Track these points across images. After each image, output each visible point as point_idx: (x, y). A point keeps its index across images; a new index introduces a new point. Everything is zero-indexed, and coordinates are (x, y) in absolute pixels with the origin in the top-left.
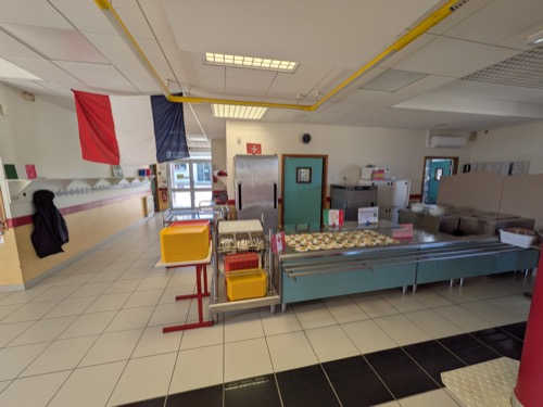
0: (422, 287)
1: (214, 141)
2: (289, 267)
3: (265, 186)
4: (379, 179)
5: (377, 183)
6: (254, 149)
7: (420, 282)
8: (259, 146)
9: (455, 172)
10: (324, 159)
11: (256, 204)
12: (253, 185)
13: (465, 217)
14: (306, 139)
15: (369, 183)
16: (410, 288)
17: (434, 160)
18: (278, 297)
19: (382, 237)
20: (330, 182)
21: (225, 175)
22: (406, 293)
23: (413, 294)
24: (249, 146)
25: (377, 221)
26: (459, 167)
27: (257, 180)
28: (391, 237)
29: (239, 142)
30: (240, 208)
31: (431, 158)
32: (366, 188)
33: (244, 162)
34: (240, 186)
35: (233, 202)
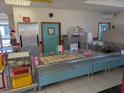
0: (95, 73)
1: (9, 15)
2: (40, 71)
3: (33, 36)
4: (82, 32)
5: (81, 34)
6: (27, 20)
7: (94, 71)
8: (29, 18)
9: (110, 28)
10: (60, 24)
11: (29, 44)
12: (27, 36)
13: (111, 46)
14: (51, 15)
15: (77, 34)
16: (91, 74)
17: (103, 24)
18: (37, 84)
19: (80, 55)
20: (62, 34)
21: (14, 32)
22: (90, 76)
23: (92, 77)
24: (24, 18)
25: (78, 49)
26: (111, 27)
27: (29, 33)
28: (83, 55)
29: (20, 16)
30: (22, 47)
31: (102, 23)
32: (76, 36)
33: (22, 26)
34: (21, 37)
35: (18, 44)
